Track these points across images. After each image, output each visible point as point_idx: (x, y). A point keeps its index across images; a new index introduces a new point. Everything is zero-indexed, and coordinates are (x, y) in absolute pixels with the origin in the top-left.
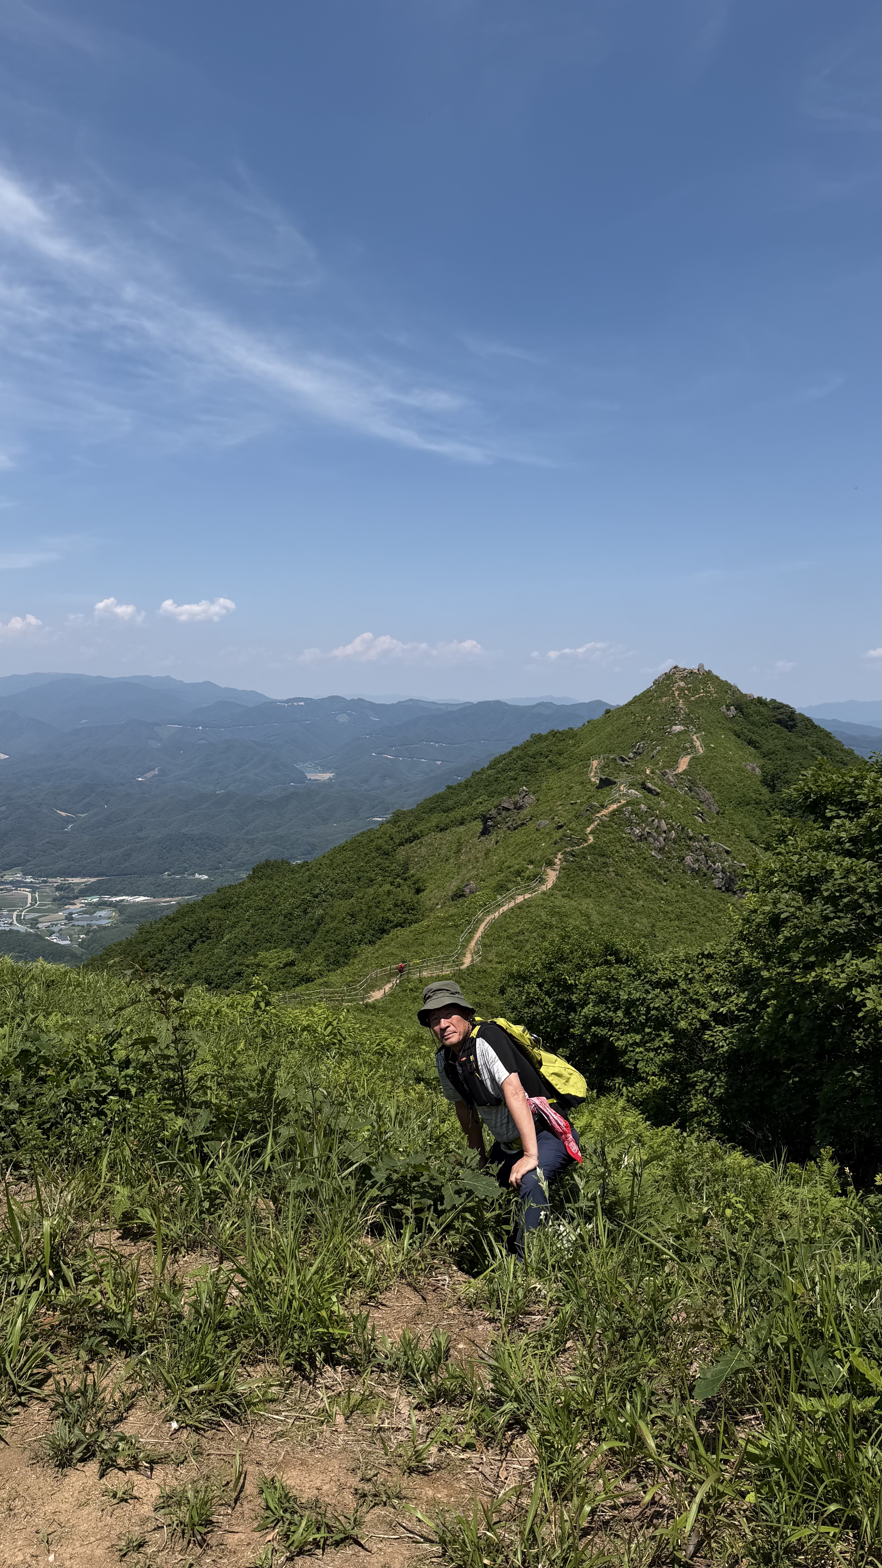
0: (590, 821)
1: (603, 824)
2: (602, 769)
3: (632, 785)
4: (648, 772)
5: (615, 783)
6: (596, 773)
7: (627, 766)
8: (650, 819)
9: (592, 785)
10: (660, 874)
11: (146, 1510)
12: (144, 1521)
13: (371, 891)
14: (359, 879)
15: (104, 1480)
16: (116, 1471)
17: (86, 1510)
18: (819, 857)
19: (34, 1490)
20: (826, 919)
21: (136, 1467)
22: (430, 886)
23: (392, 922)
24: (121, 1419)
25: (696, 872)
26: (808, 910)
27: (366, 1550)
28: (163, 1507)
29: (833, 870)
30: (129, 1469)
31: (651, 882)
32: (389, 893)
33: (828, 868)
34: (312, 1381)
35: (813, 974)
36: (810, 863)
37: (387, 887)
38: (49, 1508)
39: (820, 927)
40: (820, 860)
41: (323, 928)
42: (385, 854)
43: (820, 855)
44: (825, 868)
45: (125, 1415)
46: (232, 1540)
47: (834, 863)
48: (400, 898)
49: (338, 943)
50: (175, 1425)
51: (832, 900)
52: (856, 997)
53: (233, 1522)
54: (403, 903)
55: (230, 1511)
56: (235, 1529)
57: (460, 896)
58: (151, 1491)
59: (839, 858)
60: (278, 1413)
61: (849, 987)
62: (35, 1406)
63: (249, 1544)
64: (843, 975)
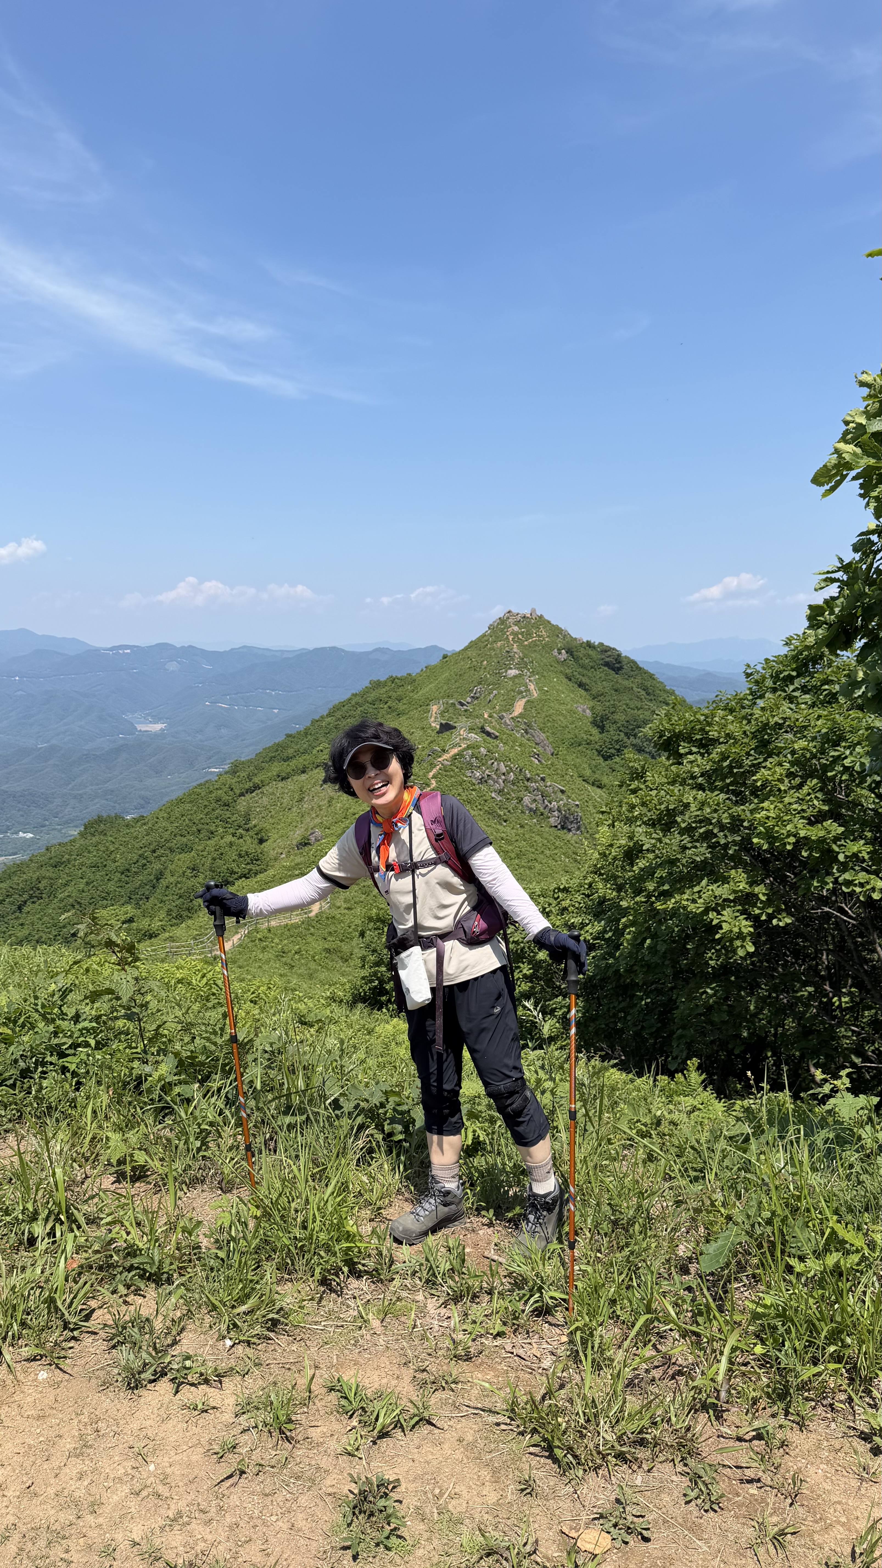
0: (433, 766)
1: (445, 769)
2: (442, 714)
3: (471, 730)
4: (486, 716)
5: (455, 727)
6: (436, 718)
7: (466, 711)
8: (490, 762)
9: (433, 730)
10: (500, 816)
11: (228, 1417)
12: (229, 1426)
13: (211, 842)
14: (199, 831)
15: (179, 1395)
16: (188, 1386)
17: (171, 1424)
18: (676, 791)
19: (113, 1412)
20: (684, 848)
21: (207, 1382)
22: (273, 835)
23: (235, 873)
24: (175, 1343)
25: (534, 812)
26: (668, 841)
27: (439, 1428)
28: (244, 1413)
29: (689, 803)
30: (199, 1383)
31: (493, 822)
32: (231, 844)
33: (685, 801)
34: (340, 1294)
35: (673, 900)
36: (668, 797)
37: (229, 838)
38: (135, 1426)
39: (679, 856)
40: (678, 793)
41: (163, 882)
42: (225, 805)
43: (676, 789)
44: (681, 801)
45: (178, 1338)
46: (314, 1433)
47: (690, 796)
48: (244, 849)
49: (180, 897)
50: (229, 1343)
51: (688, 830)
52: (712, 920)
53: (311, 1418)
54: (247, 854)
55: (306, 1410)
56: (316, 1423)
57: (306, 844)
58: (226, 1402)
59: (694, 792)
60: (316, 1323)
61: (707, 911)
62: (88, 1340)
63: (332, 1435)
64: (701, 901)
